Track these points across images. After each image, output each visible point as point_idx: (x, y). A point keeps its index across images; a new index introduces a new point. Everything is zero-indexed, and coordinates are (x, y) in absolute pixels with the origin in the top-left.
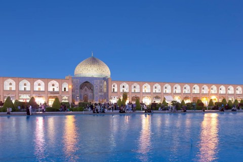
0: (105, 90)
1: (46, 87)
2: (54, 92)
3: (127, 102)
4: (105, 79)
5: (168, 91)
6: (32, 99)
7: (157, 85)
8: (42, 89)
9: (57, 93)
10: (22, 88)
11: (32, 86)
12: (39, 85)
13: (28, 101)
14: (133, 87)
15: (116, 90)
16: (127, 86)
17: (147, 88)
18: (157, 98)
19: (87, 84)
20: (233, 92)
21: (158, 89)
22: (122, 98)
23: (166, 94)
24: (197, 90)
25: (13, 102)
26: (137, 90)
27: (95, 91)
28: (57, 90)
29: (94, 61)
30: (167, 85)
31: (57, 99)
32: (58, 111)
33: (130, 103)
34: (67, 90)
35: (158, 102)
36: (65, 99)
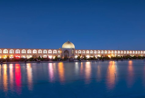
0: (73, 53)
1: (52, 52)
2: (55, 54)
3: (81, 57)
4: (73, 49)
5: (96, 53)
6: (48, 56)
7: (91, 51)
8: (51, 53)
9: (56, 54)
10: (44, 53)
11: (48, 52)
12: (50, 51)
13: (46, 57)
14: (83, 51)
15: (77, 53)
16: (81, 51)
17: (88, 52)
18: (92, 55)
19: (66, 51)
20: (120, 53)
21: (92, 52)
22: (79, 55)
23: (95, 54)
24: (106, 52)
25: (41, 57)
26: (84, 53)
27: (69, 53)
28: (56, 53)
29: (69, 43)
30: (95, 51)
31: (56, 56)
32: (57, 61)
33: (82, 58)
34: (60, 53)
35: (92, 57)
36: (59, 56)
